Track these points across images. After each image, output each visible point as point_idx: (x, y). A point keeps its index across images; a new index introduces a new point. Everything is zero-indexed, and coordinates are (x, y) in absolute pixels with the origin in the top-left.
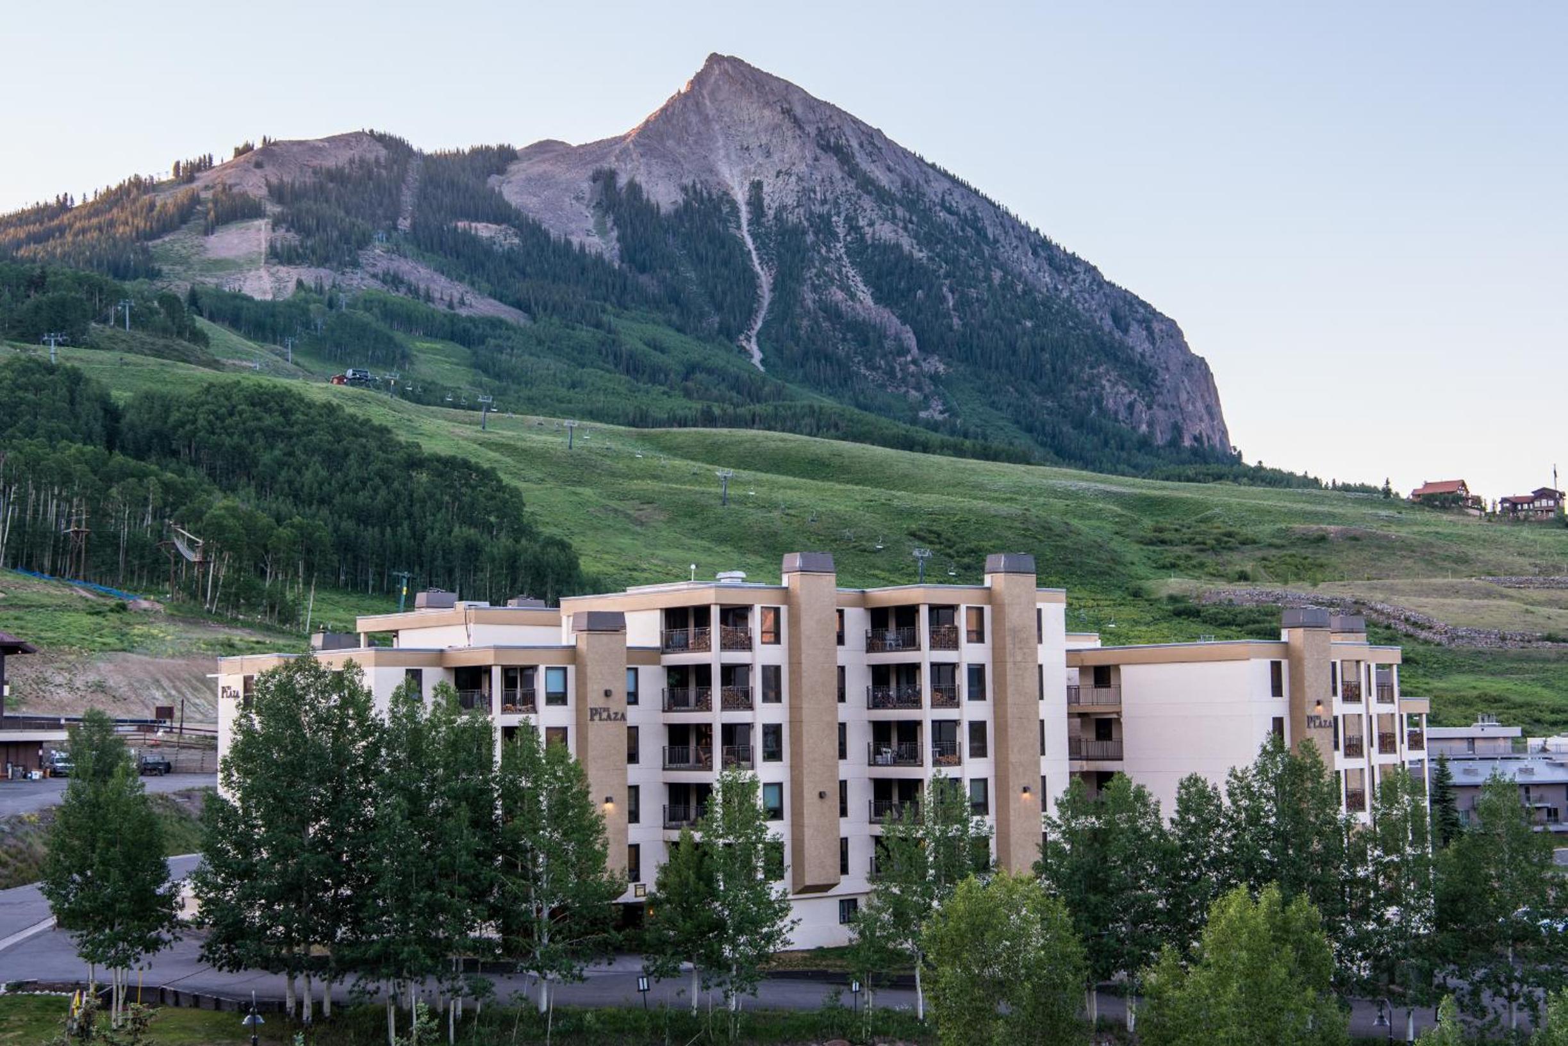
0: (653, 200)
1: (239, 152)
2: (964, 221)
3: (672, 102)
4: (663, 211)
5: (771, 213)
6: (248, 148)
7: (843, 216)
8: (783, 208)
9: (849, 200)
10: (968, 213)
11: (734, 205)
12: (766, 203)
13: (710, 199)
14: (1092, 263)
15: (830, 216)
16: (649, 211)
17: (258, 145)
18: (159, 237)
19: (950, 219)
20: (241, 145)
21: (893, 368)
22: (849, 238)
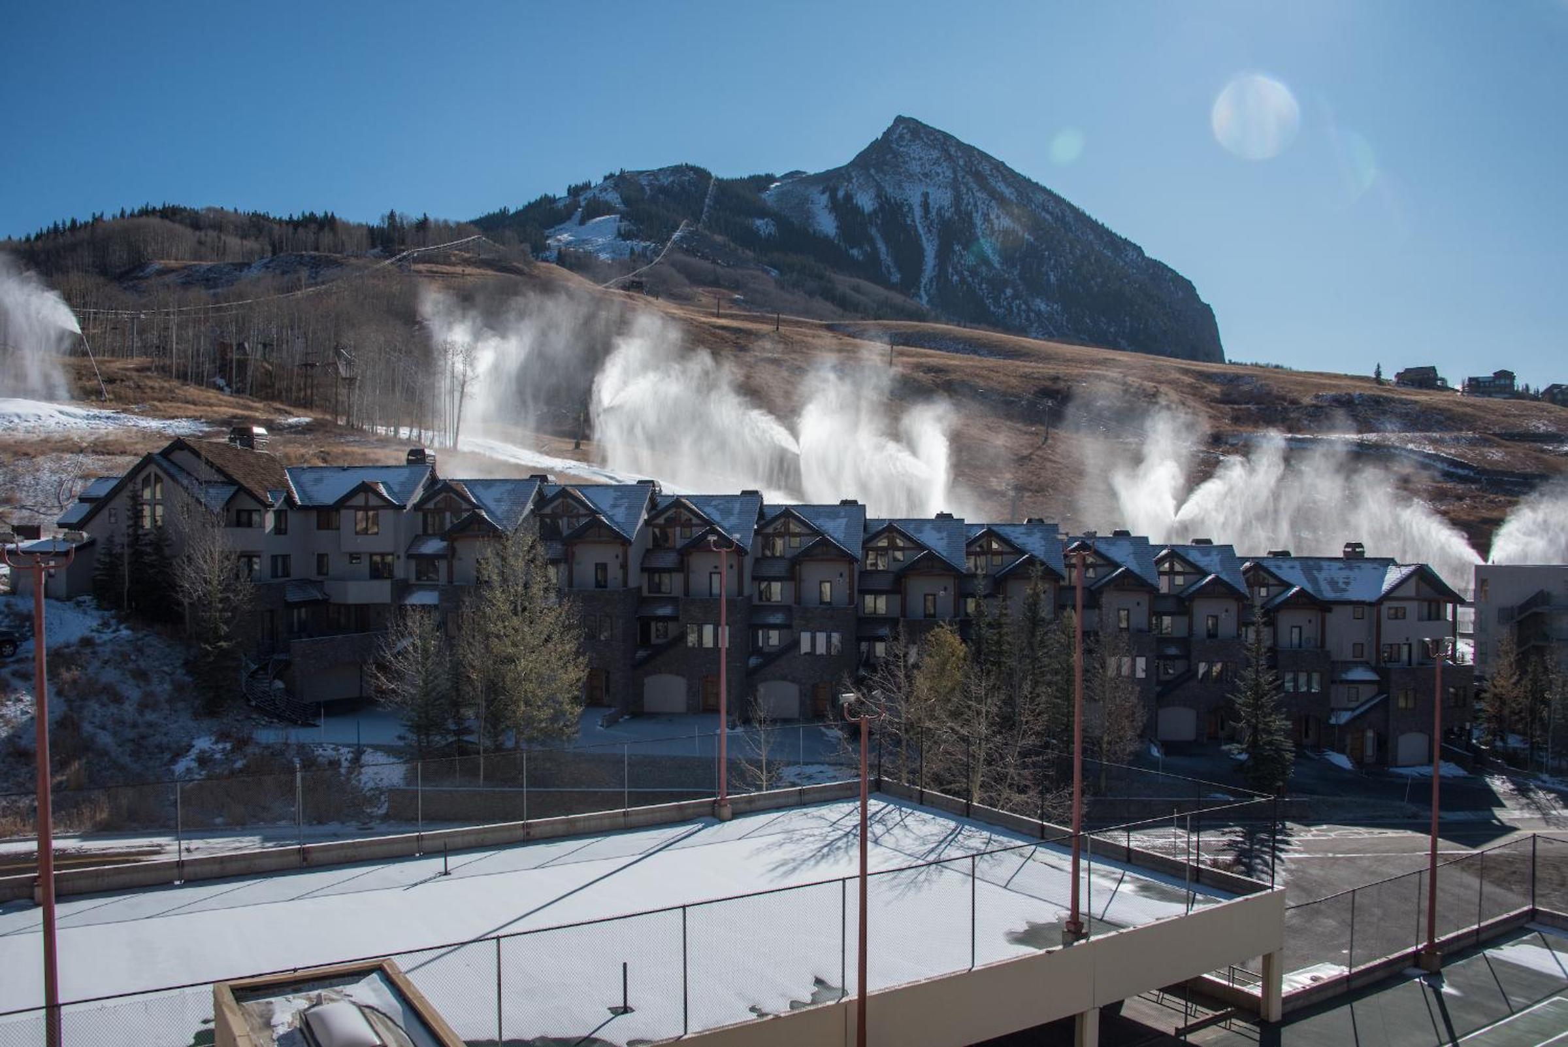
0: (860, 203)
1: (606, 178)
2: (1057, 219)
3: (873, 145)
4: (866, 211)
5: (935, 210)
6: (612, 176)
7: (980, 213)
8: (941, 208)
9: (984, 203)
10: (1060, 214)
11: (911, 208)
12: (931, 206)
13: (896, 204)
14: (1139, 245)
15: (971, 213)
16: (857, 210)
17: (617, 173)
18: (552, 227)
19: (1048, 217)
20: (607, 174)
21: (1011, 307)
22: (984, 227)
